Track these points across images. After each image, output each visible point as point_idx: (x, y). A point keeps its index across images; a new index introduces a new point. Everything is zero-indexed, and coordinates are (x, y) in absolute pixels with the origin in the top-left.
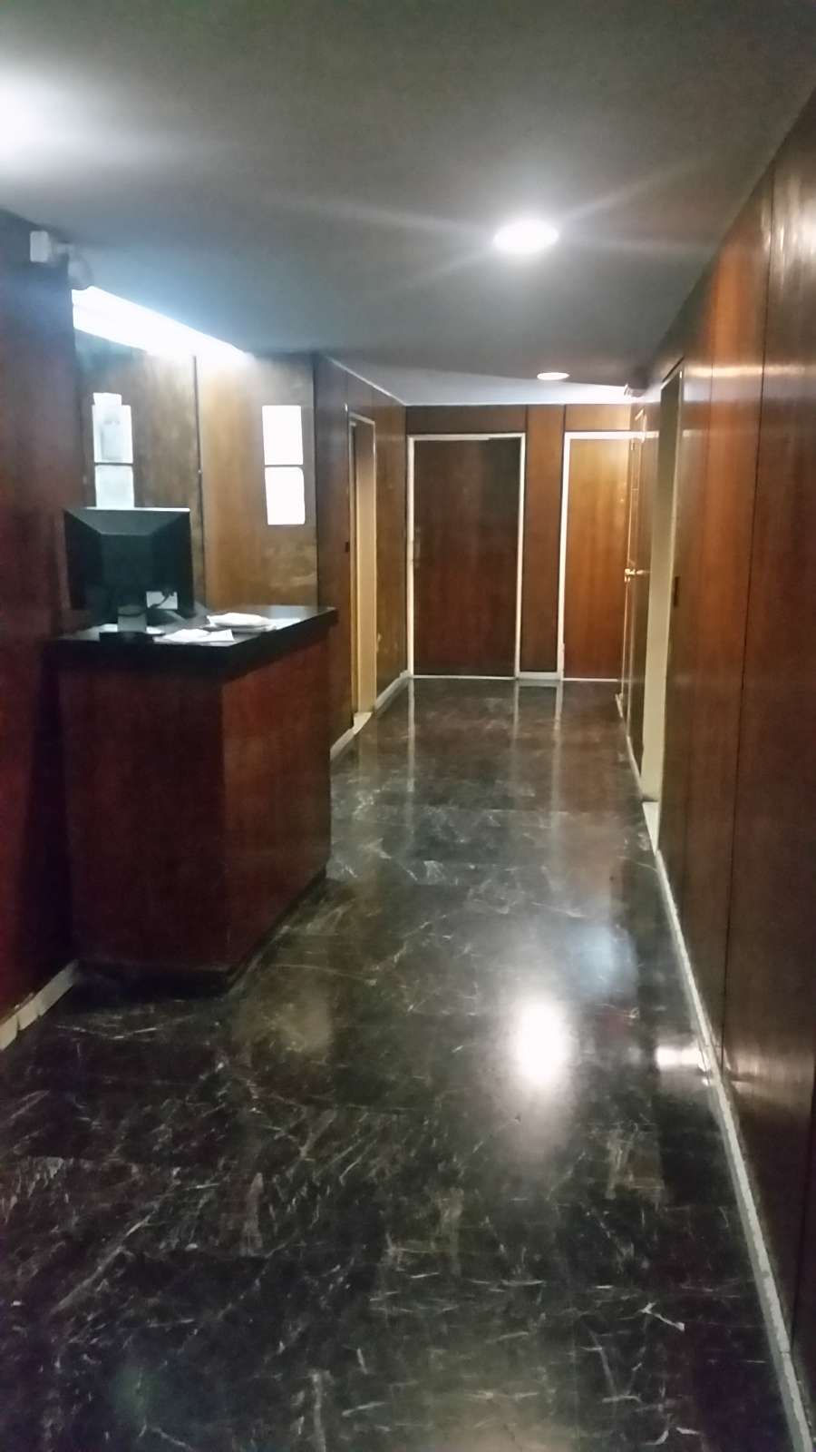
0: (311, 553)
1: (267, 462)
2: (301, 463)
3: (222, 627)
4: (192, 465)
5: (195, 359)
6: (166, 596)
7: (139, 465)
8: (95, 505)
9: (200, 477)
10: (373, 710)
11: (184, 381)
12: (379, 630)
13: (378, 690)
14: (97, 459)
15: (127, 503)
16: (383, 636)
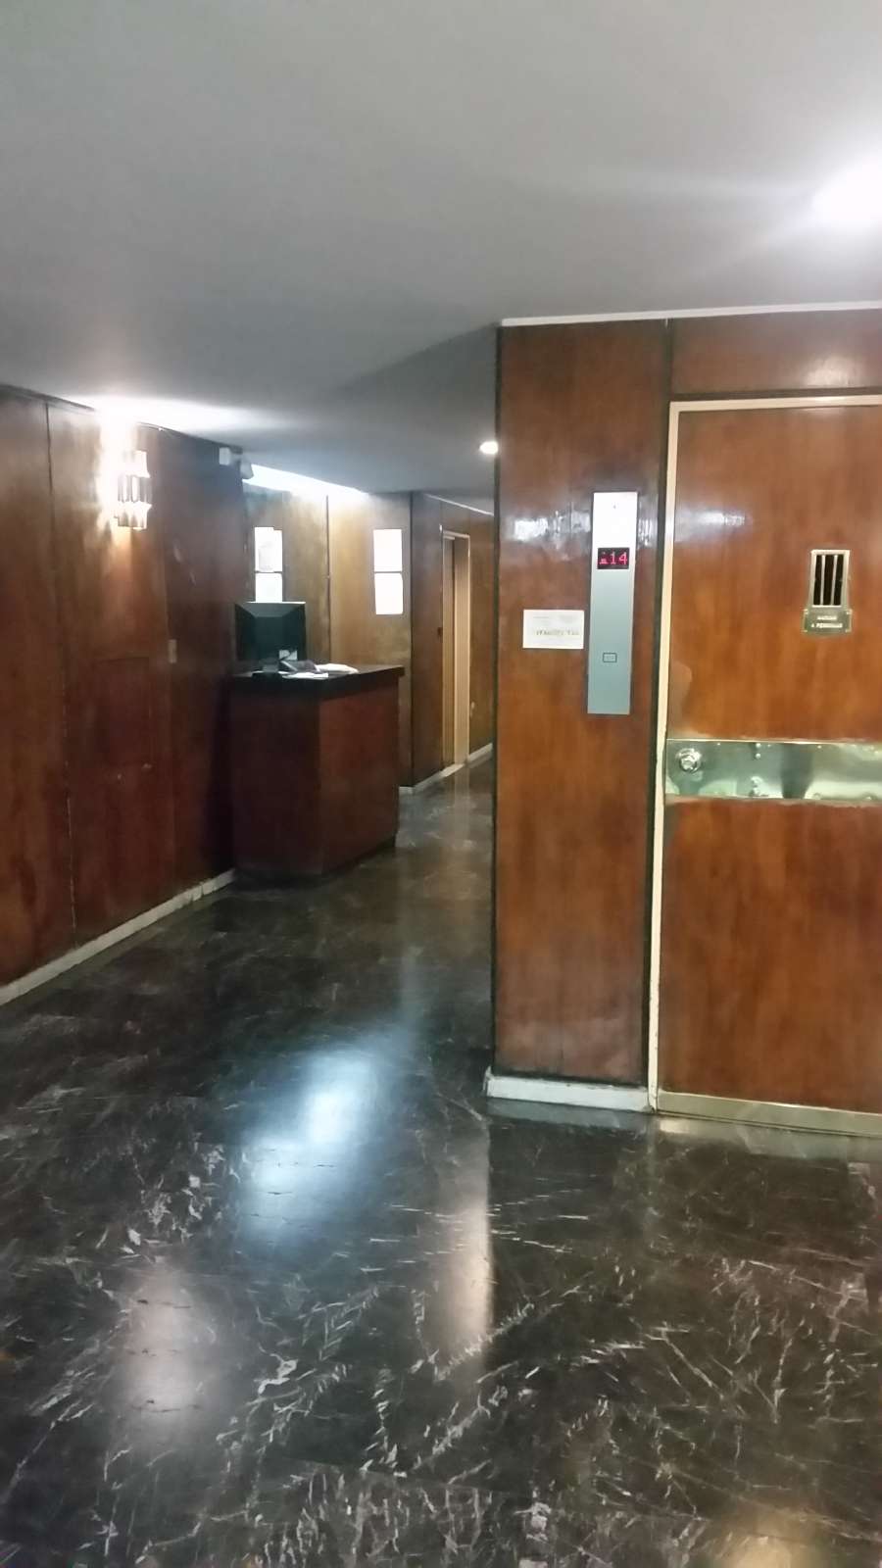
0: (407, 635)
1: (376, 570)
2: (401, 570)
3: (324, 672)
4: (324, 573)
5: (327, 498)
6: (291, 652)
7: (285, 574)
8: (254, 600)
9: (329, 580)
10: (466, 762)
11: (319, 516)
12: (472, 700)
13: (470, 749)
14: (257, 569)
15: (276, 597)
16: (477, 705)
